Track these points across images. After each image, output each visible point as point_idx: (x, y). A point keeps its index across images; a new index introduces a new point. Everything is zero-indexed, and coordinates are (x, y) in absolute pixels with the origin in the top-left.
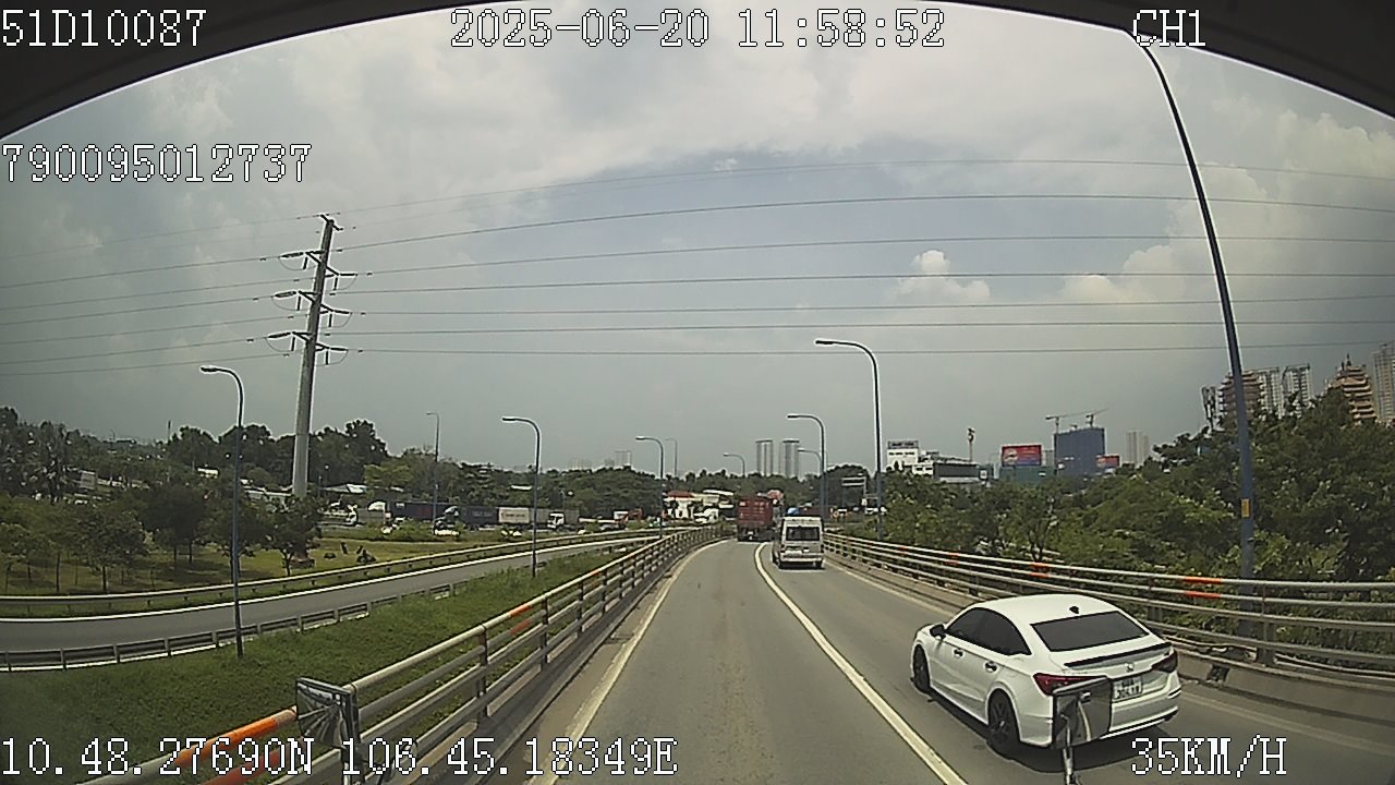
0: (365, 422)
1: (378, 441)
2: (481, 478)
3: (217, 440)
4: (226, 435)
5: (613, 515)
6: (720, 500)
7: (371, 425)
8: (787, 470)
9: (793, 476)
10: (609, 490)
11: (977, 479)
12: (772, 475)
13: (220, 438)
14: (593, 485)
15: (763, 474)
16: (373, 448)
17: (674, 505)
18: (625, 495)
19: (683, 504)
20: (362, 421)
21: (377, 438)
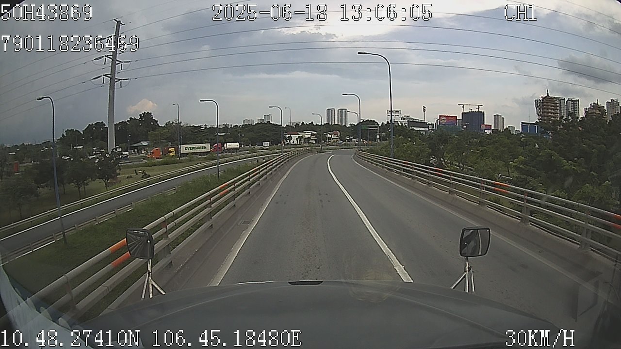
0: (148, 113)
1: (154, 120)
2: (201, 131)
3: (82, 133)
4: (85, 129)
5: (263, 144)
6: (311, 135)
7: (151, 113)
8: (341, 122)
9: (344, 124)
10: (260, 133)
11: (427, 129)
12: (334, 124)
13: (83, 131)
14: (253, 131)
15: (330, 124)
16: (152, 123)
17: (290, 138)
18: (267, 134)
19: (294, 137)
20: (146, 112)
21: (154, 119)
